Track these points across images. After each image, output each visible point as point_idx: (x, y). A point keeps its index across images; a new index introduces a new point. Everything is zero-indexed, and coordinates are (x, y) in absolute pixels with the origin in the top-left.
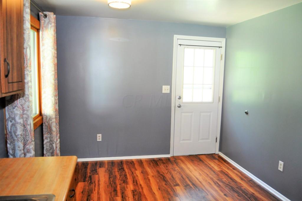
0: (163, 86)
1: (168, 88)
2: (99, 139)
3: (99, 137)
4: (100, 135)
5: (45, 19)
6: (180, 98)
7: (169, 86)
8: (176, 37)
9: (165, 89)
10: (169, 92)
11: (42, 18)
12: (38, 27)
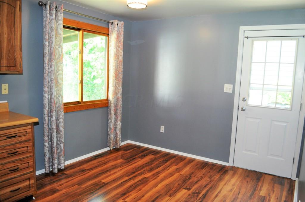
0: (225, 85)
1: (231, 87)
2: (162, 130)
3: (162, 129)
4: (163, 127)
5: (112, 26)
6: (244, 100)
7: (232, 85)
8: (242, 28)
9: (228, 88)
10: (231, 91)
11: (110, 25)
12: (107, 33)
